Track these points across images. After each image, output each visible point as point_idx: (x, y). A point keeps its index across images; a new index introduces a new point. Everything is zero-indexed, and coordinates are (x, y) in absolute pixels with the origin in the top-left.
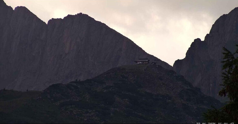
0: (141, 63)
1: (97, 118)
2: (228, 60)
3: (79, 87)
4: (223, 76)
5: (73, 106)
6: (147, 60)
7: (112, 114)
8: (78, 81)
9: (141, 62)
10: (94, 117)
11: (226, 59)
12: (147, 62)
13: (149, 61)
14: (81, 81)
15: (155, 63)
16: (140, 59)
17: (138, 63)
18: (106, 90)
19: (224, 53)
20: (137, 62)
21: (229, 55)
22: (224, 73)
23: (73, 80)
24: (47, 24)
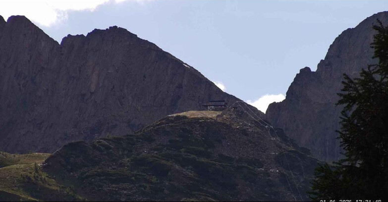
1: (141, 197)
5: (102, 178)
6: (223, 103)
7: (166, 191)
8: (111, 137)
9: (214, 106)
10: (137, 196)
12: (223, 107)
13: (227, 104)
14: (116, 136)
15: (236, 108)
16: (211, 102)
17: (208, 108)
20: (207, 106)
23: (103, 135)
24: (60, 43)
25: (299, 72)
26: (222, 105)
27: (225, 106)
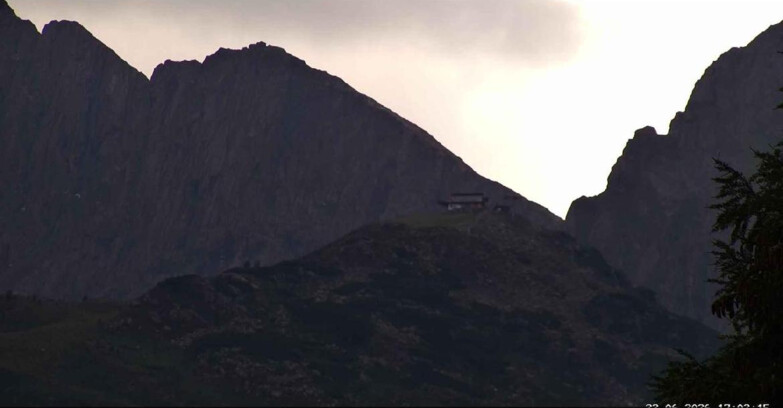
0: (459, 207)
1: (314, 388)
2: (732, 201)
3: (255, 286)
4: (717, 253)
5: (234, 349)
6: (480, 199)
7: (363, 377)
8: (252, 266)
9: (459, 203)
10: (305, 386)
11: (727, 198)
12: (480, 206)
13: (486, 200)
14: (262, 265)
15: (505, 209)
16: (455, 195)
17: (450, 208)
18: (343, 298)
19: (718, 180)
20: (446, 204)
21: (736, 185)
22: (719, 244)
23: (237, 263)
24: (149, 77)
25: (632, 136)
26: (476, 203)
27: (482, 203)
